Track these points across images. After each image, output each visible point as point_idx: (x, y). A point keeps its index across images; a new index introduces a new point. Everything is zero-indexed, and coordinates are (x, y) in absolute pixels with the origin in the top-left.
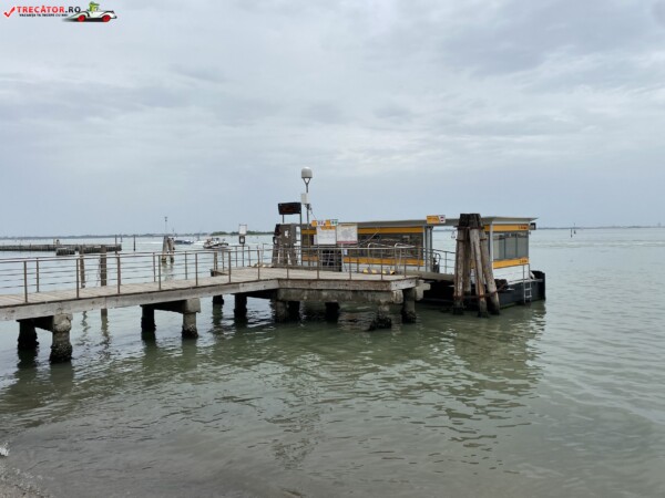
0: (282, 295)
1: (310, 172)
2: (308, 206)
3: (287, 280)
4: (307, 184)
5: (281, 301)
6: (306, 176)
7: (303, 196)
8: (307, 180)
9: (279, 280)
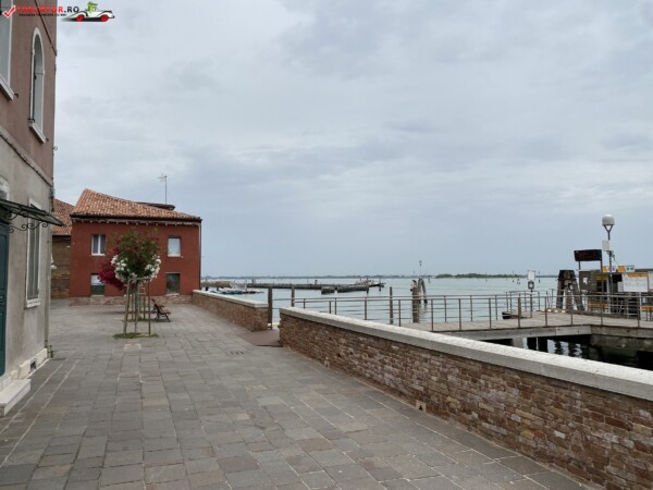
0: (595, 341)
1: (612, 219)
2: (610, 254)
3: (601, 326)
4: (609, 232)
5: (595, 347)
6: (608, 224)
7: (605, 243)
8: (609, 228)
9: (592, 326)
